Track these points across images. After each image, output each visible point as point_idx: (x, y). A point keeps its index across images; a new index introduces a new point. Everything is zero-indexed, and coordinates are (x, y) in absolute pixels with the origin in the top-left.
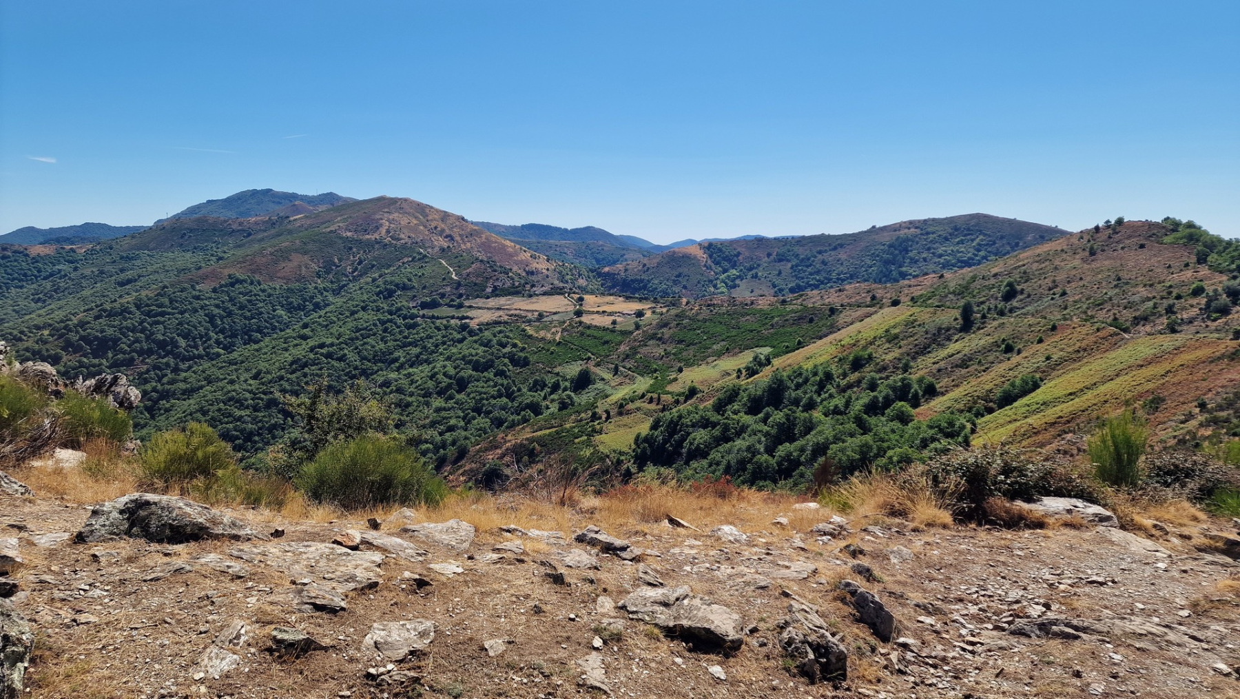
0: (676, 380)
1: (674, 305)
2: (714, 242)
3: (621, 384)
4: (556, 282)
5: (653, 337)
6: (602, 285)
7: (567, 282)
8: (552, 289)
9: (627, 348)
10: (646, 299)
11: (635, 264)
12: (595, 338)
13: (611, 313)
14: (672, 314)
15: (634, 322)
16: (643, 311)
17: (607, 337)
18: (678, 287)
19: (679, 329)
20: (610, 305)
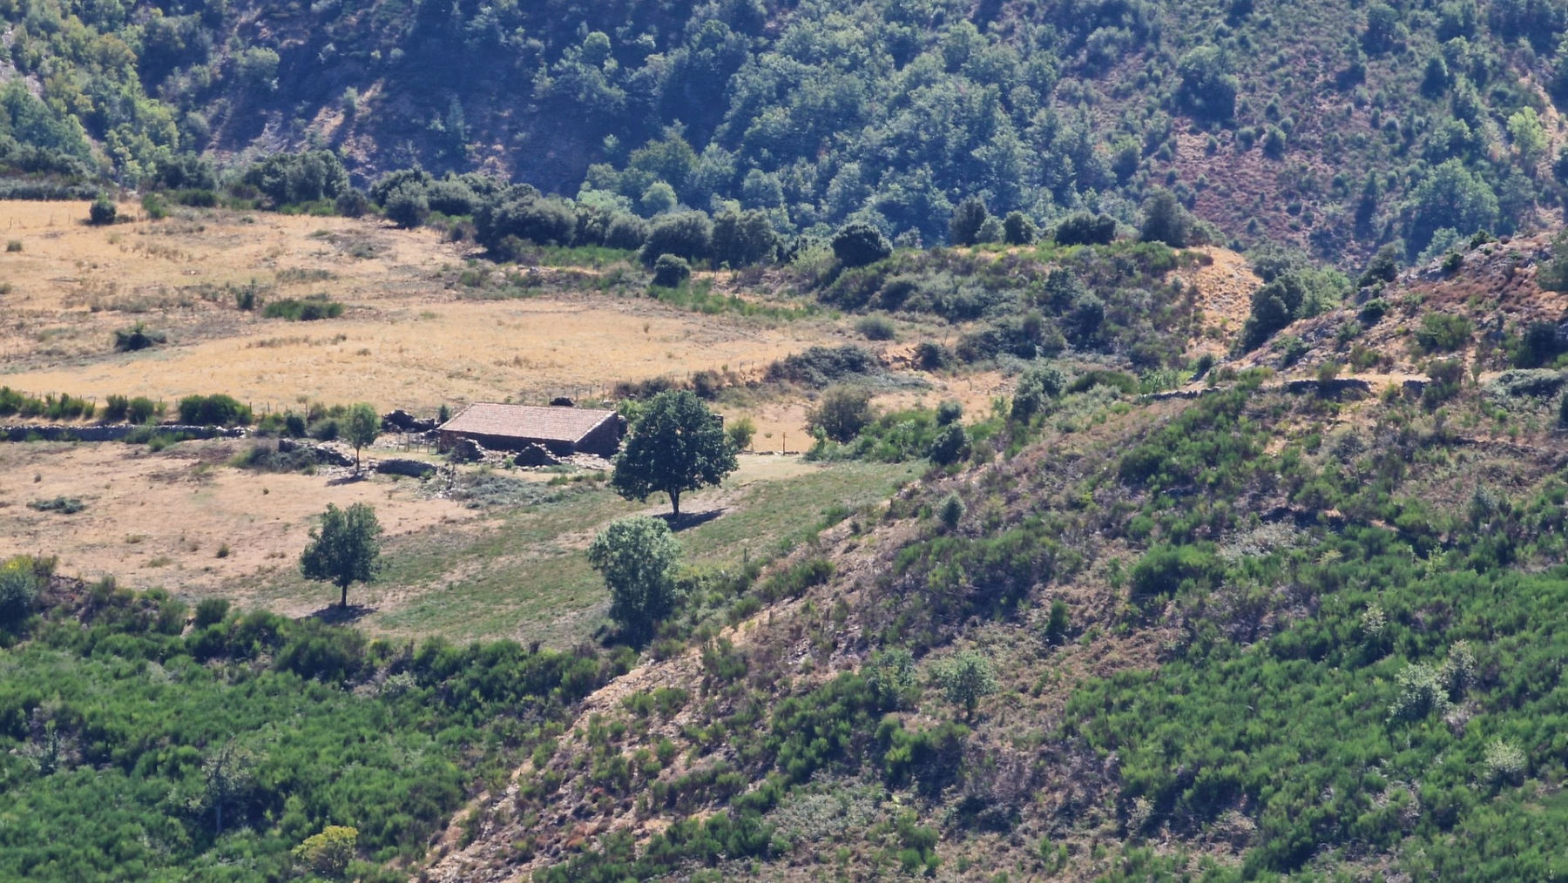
1: (1087, 330)
5: (844, 738)
6: (157, 62)
12: (96, 745)
13: (295, 426)
14: (1079, 444)
15: (598, 553)
16: (712, 407)
17: (252, 740)
18: (1119, 95)
19: (1170, 637)
20: (281, 329)
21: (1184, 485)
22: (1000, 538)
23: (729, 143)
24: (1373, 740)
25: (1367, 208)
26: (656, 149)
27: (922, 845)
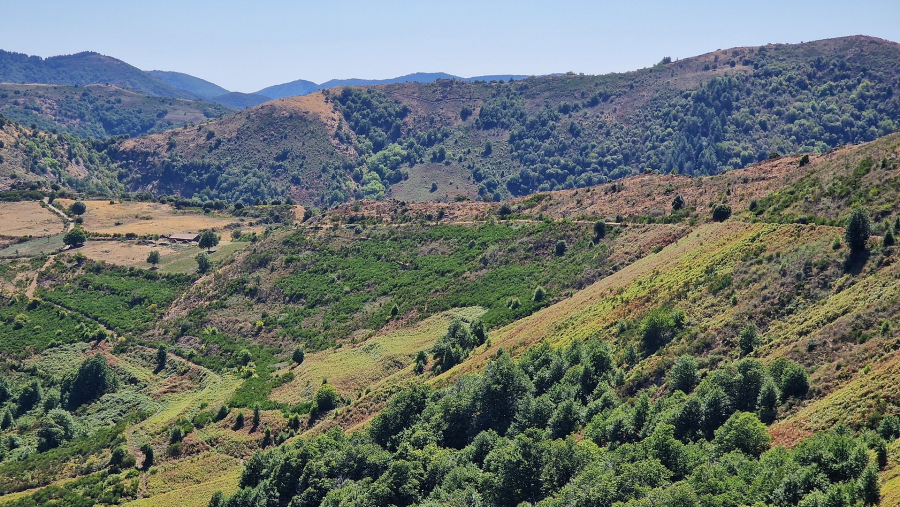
0: (289, 378)
1: (277, 219)
2: (353, 87)
3: (172, 390)
4: (20, 172)
5: (238, 288)
6: (121, 177)
7: (43, 171)
8: (13, 187)
9: (184, 313)
10: (219, 207)
11: (191, 133)
12: (113, 291)
13: (145, 238)
14: (276, 238)
15: (196, 258)
16: (215, 233)
17: (139, 290)
18: (281, 180)
19: (291, 270)
20: (143, 221)
21: (293, 245)
22: (263, 254)
23: (217, 189)
24: (325, 287)
25: (323, 198)
26: (205, 190)
27: (251, 305)
